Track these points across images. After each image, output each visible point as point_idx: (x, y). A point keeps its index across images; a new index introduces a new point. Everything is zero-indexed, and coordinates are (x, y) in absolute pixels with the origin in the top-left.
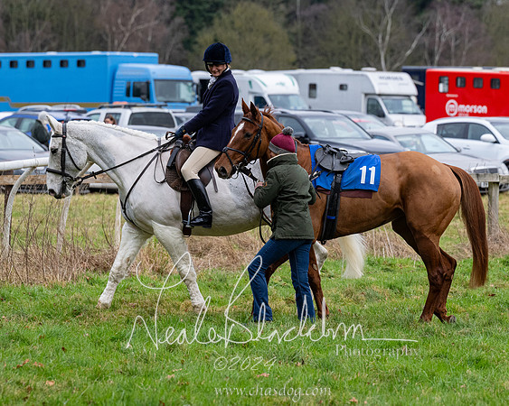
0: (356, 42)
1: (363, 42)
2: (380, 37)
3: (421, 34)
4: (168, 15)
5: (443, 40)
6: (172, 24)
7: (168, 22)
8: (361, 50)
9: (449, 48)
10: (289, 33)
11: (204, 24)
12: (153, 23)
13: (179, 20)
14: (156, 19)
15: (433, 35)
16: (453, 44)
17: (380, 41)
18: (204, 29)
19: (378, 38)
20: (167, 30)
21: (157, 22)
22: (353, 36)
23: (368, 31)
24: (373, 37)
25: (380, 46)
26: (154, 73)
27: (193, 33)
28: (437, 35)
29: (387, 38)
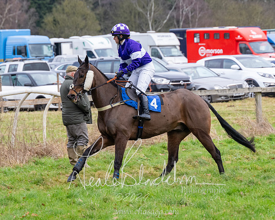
0: (135, 17)
1: (139, 17)
2: (148, 14)
3: (172, 10)
4: (26, 7)
5: (184, 13)
6: (29, 12)
7: (27, 11)
8: (138, 22)
9: (188, 18)
10: (96, 14)
11: (47, 11)
12: (18, 12)
13: (33, 10)
14: (20, 10)
15: (179, 10)
16: (190, 15)
17: (148, 16)
18: (47, 14)
19: (147, 14)
20: (26, 16)
21: (20, 12)
22: (133, 14)
23: (141, 10)
24: (144, 13)
25: (149, 18)
26: (29, 40)
27: (41, 17)
28: (181, 10)
29: (152, 14)
